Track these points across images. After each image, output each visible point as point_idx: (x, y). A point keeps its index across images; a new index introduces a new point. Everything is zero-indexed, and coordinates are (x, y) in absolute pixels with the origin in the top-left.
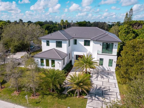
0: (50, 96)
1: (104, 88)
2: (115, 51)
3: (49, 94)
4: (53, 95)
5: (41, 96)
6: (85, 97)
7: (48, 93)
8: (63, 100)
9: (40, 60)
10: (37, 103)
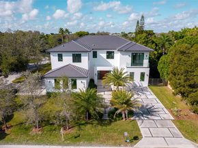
0: (89, 126)
1: (147, 106)
2: (146, 62)
3: (87, 123)
4: (92, 124)
5: (76, 128)
6: (132, 118)
7: (83, 122)
8: (108, 127)
9: (53, 81)
10: (76, 137)
